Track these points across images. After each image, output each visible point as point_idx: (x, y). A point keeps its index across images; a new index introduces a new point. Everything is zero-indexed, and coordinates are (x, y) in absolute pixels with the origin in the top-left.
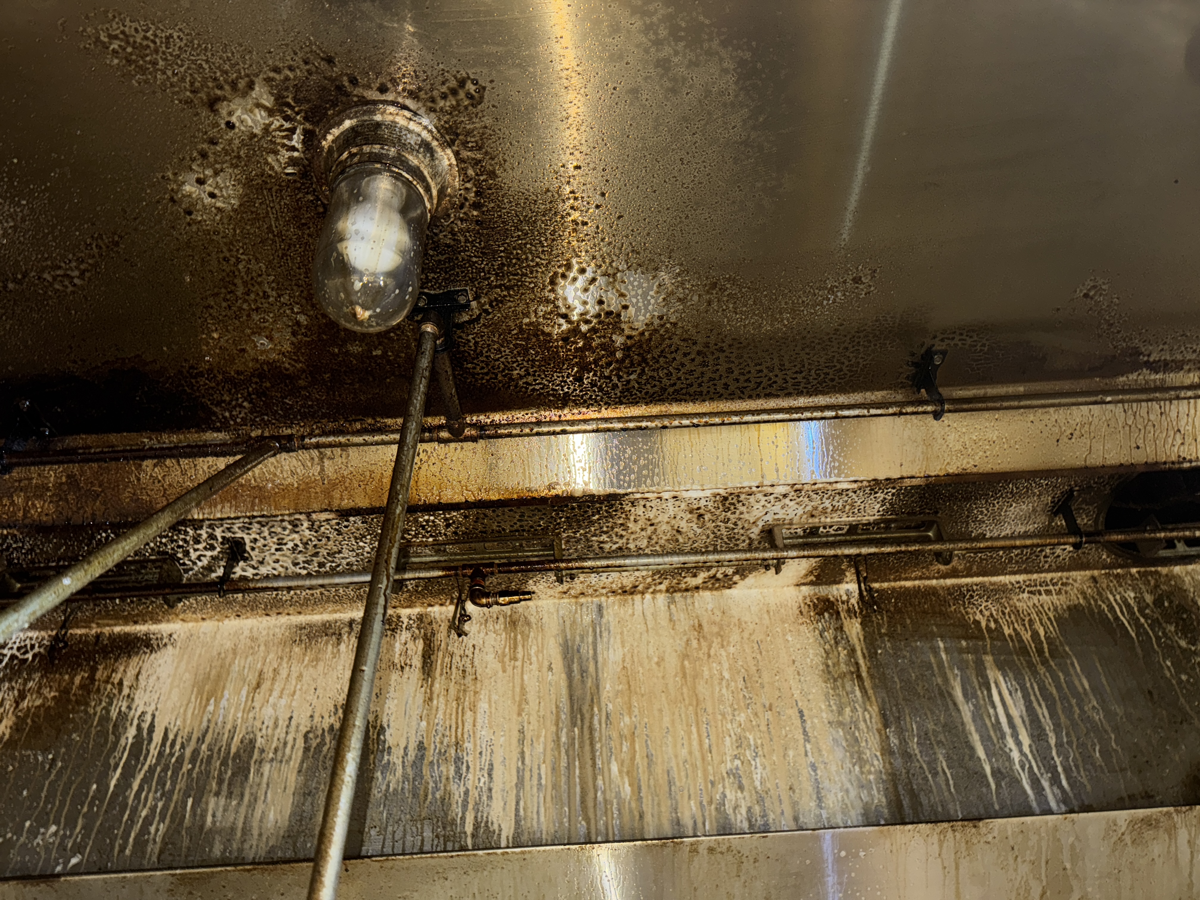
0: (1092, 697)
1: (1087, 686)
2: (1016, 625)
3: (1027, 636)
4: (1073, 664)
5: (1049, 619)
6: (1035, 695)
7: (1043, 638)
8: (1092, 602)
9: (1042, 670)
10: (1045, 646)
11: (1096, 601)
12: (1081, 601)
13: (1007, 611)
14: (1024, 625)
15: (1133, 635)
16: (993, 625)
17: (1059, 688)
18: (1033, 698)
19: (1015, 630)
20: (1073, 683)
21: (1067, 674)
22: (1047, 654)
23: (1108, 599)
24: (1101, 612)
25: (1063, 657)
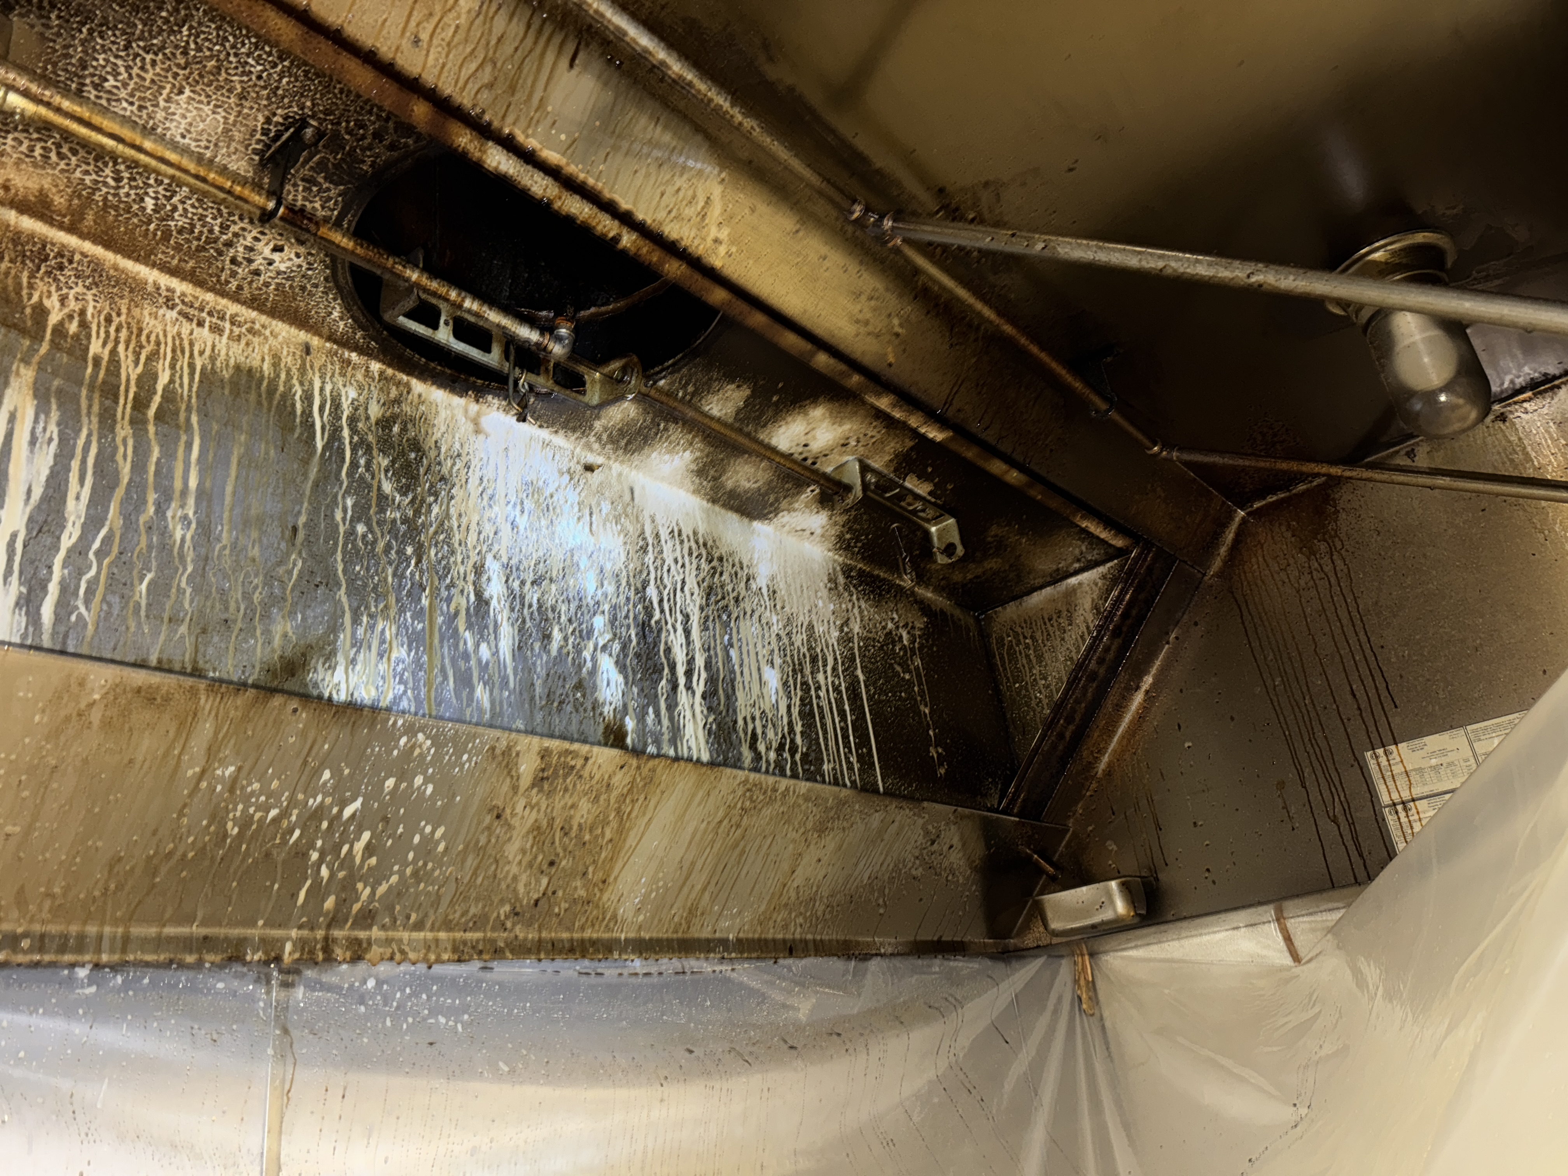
0: (191, 501)
1: (193, 483)
2: (121, 348)
3: (130, 371)
4: (189, 446)
5: (192, 366)
6: (84, 462)
7: (160, 388)
8: (283, 376)
9: (123, 430)
10: (157, 399)
11: (289, 376)
12: (266, 366)
13: (116, 320)
14: (137, 355)
15: (319, 444)
16: (73, 327)
17: (139, 467)
18: (75, 465)
19: (114, 352)
20: (171, 470)
21: (168, 454)
22: (151, 412)
23: (311, 383)
24: (288, 395)
25: (178, 427)
